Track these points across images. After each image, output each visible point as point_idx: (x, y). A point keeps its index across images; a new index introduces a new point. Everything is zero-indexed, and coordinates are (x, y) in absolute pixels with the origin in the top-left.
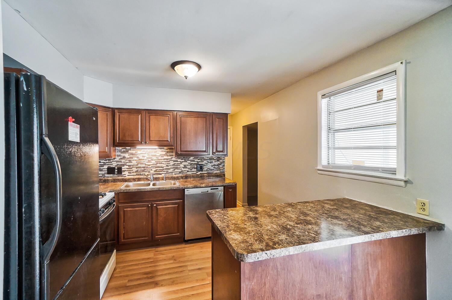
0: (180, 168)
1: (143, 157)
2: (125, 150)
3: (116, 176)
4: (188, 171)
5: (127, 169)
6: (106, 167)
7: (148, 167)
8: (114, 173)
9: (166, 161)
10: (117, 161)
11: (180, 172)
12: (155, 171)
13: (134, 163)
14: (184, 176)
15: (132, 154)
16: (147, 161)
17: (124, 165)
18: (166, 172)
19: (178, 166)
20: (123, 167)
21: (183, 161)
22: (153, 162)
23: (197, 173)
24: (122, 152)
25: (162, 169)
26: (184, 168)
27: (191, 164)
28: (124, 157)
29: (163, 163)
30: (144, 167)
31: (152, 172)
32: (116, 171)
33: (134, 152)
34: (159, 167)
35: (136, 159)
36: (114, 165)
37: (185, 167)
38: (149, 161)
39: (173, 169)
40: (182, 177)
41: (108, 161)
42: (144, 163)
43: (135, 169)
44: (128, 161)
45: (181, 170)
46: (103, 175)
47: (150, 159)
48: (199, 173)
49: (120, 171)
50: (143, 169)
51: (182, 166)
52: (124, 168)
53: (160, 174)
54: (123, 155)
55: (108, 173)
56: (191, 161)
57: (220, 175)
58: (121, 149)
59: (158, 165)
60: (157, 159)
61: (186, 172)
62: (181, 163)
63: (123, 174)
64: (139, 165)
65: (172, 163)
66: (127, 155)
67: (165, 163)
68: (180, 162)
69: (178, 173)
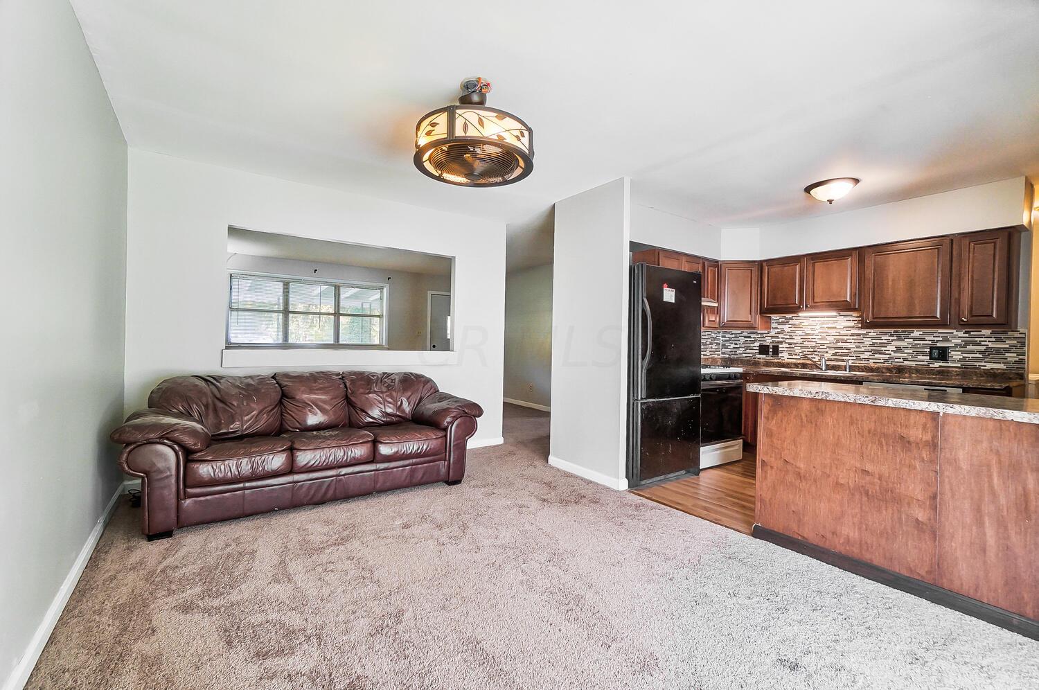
0: (887, 352)
1: (813, 330)
2: (783, 320)
3: (770, 358)
4: (905, 359)
5: (786, 349)
6: (757, 344)
7: (821, 347)
8: (767, 353)
9: (855, 337)
10: (772, 337)
11: (886, 360)
12: (833, 355)
13: (797, 339)
14: (893, 368)
15: (794, 326)
16: (820, 337)
17: (781, 343)
18: (855, 358)
19: (883, 349)
20: (780, 346)
21: (895, 338)
22: (831, 339)
23: (931, 365)
24: (779, 324)
25: (847, 351)
26: (895, 352)
27: (915, 346)
28: (783, 331)
29: (848, 341)
30: (813, 347)
31: (827, 356)
32: (771, 350)
33: (797, 322)
34: (841, 348)
35: (801, 333)
36: (768, 341)
37: (898, 350)
38: (823, 338)
39: (871, 353)
40: (889, 370)
41: (759, 336)
42: (813, 340)
43: (798, 350)
44: (788, 337)
45: (888, 356)
46: (754, 355)
47: (824, 335)
48: (937, 365)
49: (776, 351)
50: (812, 350)
51: (891, 347)
52: (782, 347)
53: (843, 361)
54: (780, 327)
55: (760, 353)
56: (915, 339)
57: (1004, 373)
58: (778, 318)
59: (840, 344)
60: (837, 334)
61: (902, 360)
62: (889, 342)
63: (780, 355)
64: (806, 344)
65: (868, 342)
66: (786, 328)
67: (853, 341)
68: (886, 341)
69: (882, 361)
